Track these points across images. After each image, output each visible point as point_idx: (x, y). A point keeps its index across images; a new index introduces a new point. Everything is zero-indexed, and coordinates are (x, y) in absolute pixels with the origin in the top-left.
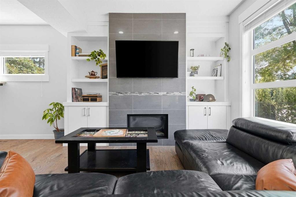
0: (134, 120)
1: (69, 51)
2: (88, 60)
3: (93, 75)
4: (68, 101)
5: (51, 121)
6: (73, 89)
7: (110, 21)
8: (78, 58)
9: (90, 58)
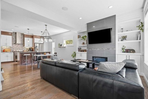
0: (95, 58)
1: (77, 37)
2: (82, 39)
3: (83, 43)
4: (77, 52)
5: (73, 57)
6: (78, 48)
7: (87, 26)
8: (79, 39)
9: (82, 38)
